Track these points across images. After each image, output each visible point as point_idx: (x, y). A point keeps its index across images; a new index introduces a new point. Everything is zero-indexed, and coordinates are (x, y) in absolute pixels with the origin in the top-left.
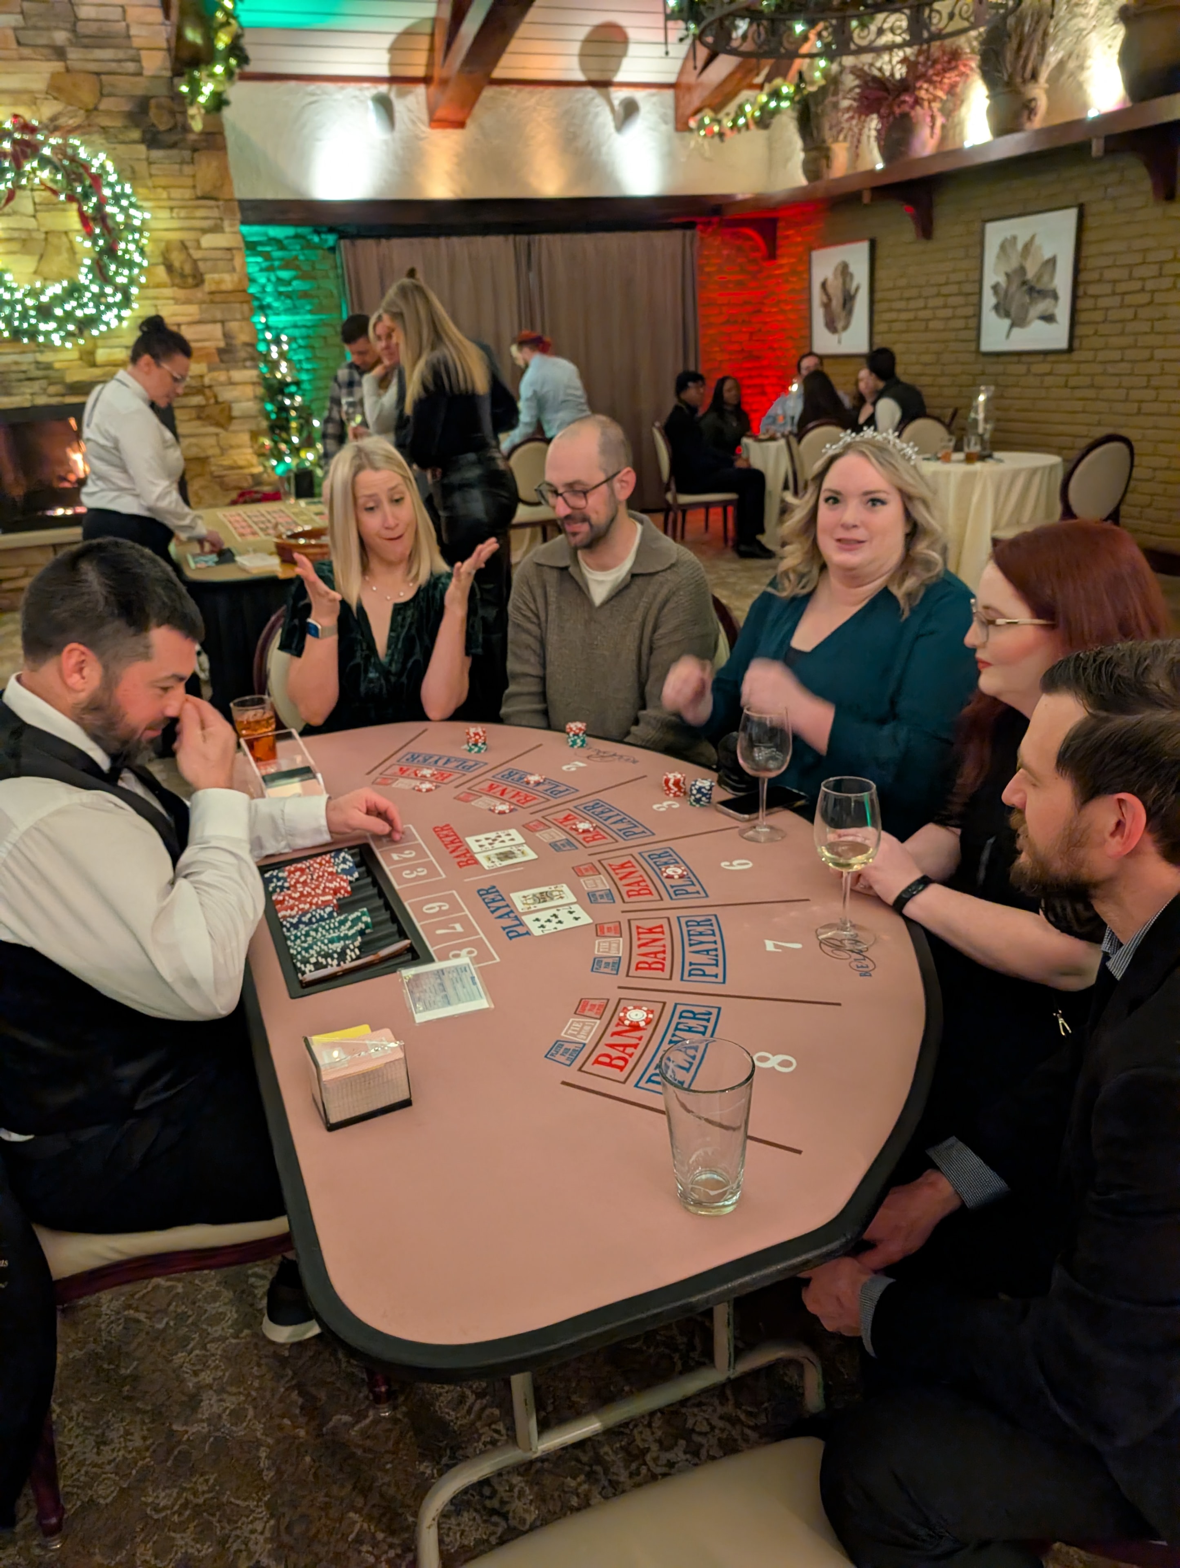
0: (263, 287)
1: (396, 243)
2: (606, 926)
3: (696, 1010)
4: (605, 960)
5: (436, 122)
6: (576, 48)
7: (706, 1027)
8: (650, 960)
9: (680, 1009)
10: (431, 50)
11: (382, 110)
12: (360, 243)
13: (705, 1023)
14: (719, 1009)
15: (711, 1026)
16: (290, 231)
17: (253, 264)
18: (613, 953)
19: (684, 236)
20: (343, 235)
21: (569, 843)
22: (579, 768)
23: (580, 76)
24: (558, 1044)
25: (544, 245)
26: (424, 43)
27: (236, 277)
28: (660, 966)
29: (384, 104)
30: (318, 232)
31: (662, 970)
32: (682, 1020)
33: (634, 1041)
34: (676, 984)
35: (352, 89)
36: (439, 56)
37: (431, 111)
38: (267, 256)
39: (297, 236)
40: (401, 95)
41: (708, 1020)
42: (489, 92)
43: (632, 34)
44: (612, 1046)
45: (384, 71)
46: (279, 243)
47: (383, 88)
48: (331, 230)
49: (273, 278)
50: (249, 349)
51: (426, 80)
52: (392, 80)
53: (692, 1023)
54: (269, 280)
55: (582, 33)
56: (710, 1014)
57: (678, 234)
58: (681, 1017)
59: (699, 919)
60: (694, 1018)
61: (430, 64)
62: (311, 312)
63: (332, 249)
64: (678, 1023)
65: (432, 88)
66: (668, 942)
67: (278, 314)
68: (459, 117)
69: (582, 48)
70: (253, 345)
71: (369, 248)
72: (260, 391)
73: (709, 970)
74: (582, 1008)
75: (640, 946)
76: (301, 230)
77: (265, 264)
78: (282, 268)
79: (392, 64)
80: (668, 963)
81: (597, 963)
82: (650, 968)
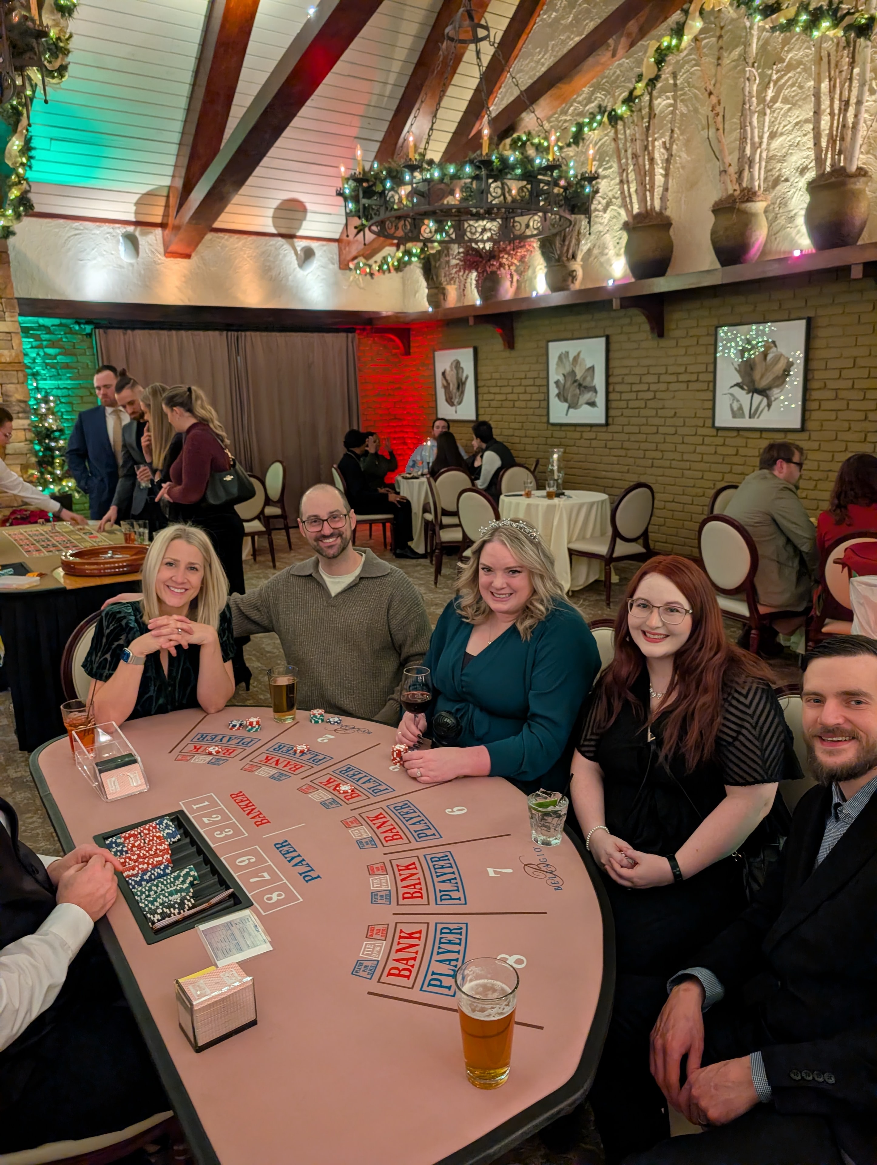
0: (34, 360)
1: (138, 332)
2: (375, 866)
3: (451, 927)
4: (379, 894)
5: (169, 253)
6: (270, 212)
7: (460, 939)
8: (412, 891)
9: (440, 927)
10: (167, 206)
11: (130, 244)
12: (111, 331)
13: (458, 936)
14: (467, 924)
15: (463, 937)
16: (57, 321)
17: (27, 343)
18: (384, 888)
19: (347, 337)
20: (97, 326)
21: (334, 801)
22: (330, 740)
23: (273, 231)
24: (359, 963)
25: (249, 339)
26: (162, 201)
27: (13, 353)
28: (419, 895)
29: (132, 240)
30: (79, 324)
31: (421, 897)
32: (443, 936)
33: (414, 955)
34: (433, 908)
35: (106, 228)
36: (173, 211)
37: (166, 245)
38: (37, 338)
39: (61, 325)
40: (143, 234)
41: (461, 934)
42: (209, 236)
43: (309, 206)
44: (397, 960)
45: (132, 218)
46: (47, 329)
47: (131, 229)
48: (88, 323)
49: (42, 354)
50: (22, 405)
51: (163, 225)
52: (137, 224)
53: (450, 937)
54: (38, 354)
55: (276, 204)
56: (461, 928)
57: (344, 335)
58: (442, 933)
59: (439, 856)
60: (451, 933)
61: (166, 215)
62: (71, 378)
63: (89, 335)
64: (441, 938)
65: (167, 232)
66: (420, 875)
67: (45, 379)
68: (187, 251)
69: (274, 213)
70: (25, 402)
71: (118, 336)
72: (30, 435)
73: (454, 895)
74: (370, 933)
75: (402, 880)
76: (64, 321)
77: (35, 344)
78: (47, 347)
79: (136, 213)
80: (424, 892)
81: (374, 897)
82: (412, 897)
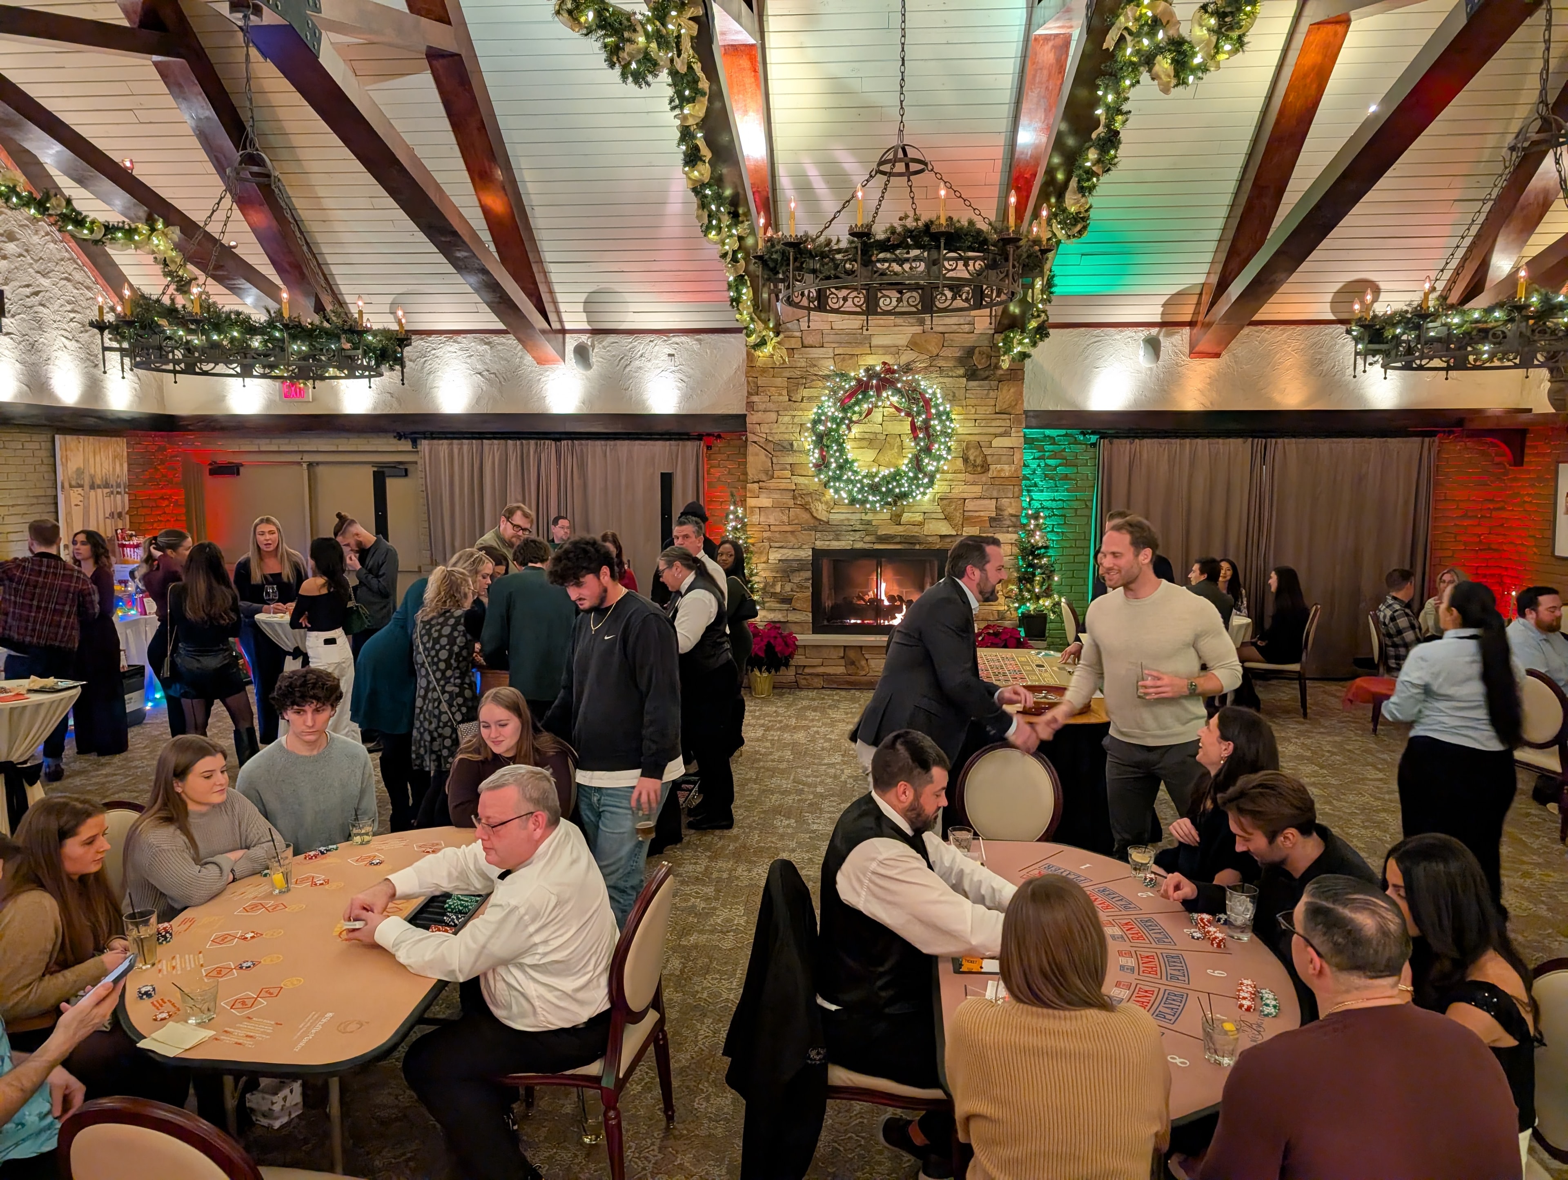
0: (1034, 472)
1: (1146, 441)
5: (1195, 352)
6: (1329, 297)
10: (1199, 304)
11: (1150, 348)
12: (1116, 441)
16: (1063, 432)
17: (1028, 456)
19: (1423, 443)
20: (1103, 436)
23: (1331, 317)
25: (1280, 446)
26: (1195, 299)
27: (1013, 467)
29: (1153, 345)
30: (1084, 434)
35: (1129, 332)
36: (1204, 308)
37: (1192, 346)
38: (1041, 449)
39: (1066, 435)
40: (1168, 335)
42: (1246, 330)
43: (1382, 286)
45: (1158, 319)
46: (1052, 440)
47: (1154, 331)
48: (1093, 433)
49: (1042, 464)
50: (1013, 519)
51: (1191, 324)
52: (1162, 325)
54: (1039, 466)
55: (1336, 287)
57: (1419, 439)
61: (1196, 313)
62: (1068, 490)
63: (1094, 445)
65: (1195, 331)
67: (1042, 491)
68: (1216, 350)
69: (1333, 298)
70: (1017, 516)
71: (1124, 447)
72: (1016, 550)
76: (1069, 431)
77: (1037, 455)
78: (1049, 458)
79: (1163, 314)
